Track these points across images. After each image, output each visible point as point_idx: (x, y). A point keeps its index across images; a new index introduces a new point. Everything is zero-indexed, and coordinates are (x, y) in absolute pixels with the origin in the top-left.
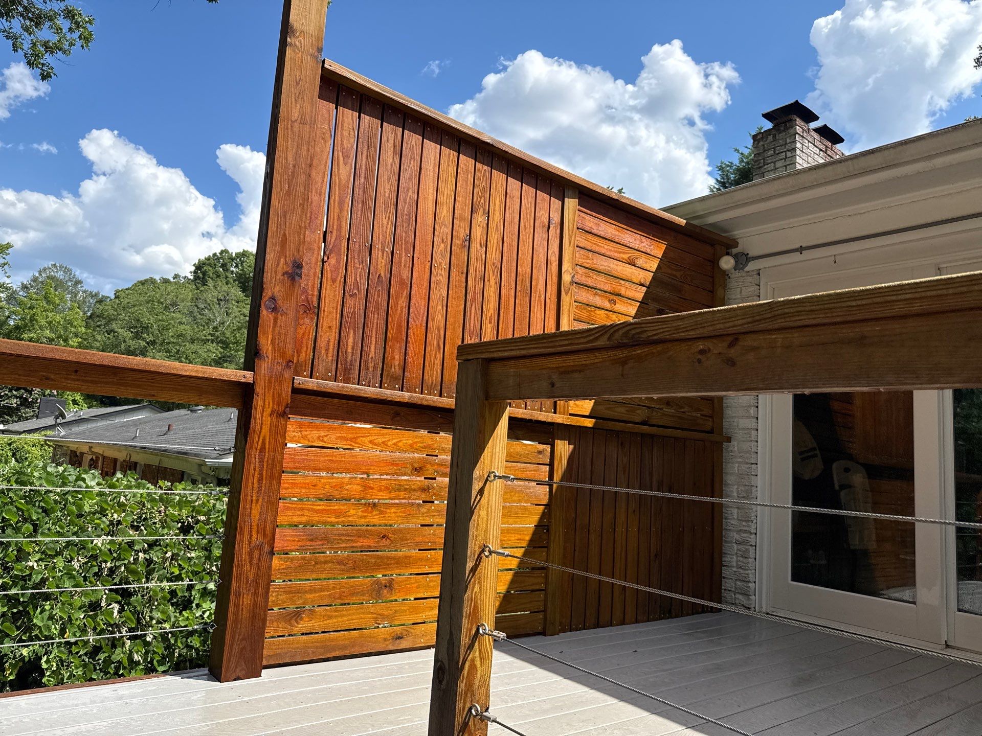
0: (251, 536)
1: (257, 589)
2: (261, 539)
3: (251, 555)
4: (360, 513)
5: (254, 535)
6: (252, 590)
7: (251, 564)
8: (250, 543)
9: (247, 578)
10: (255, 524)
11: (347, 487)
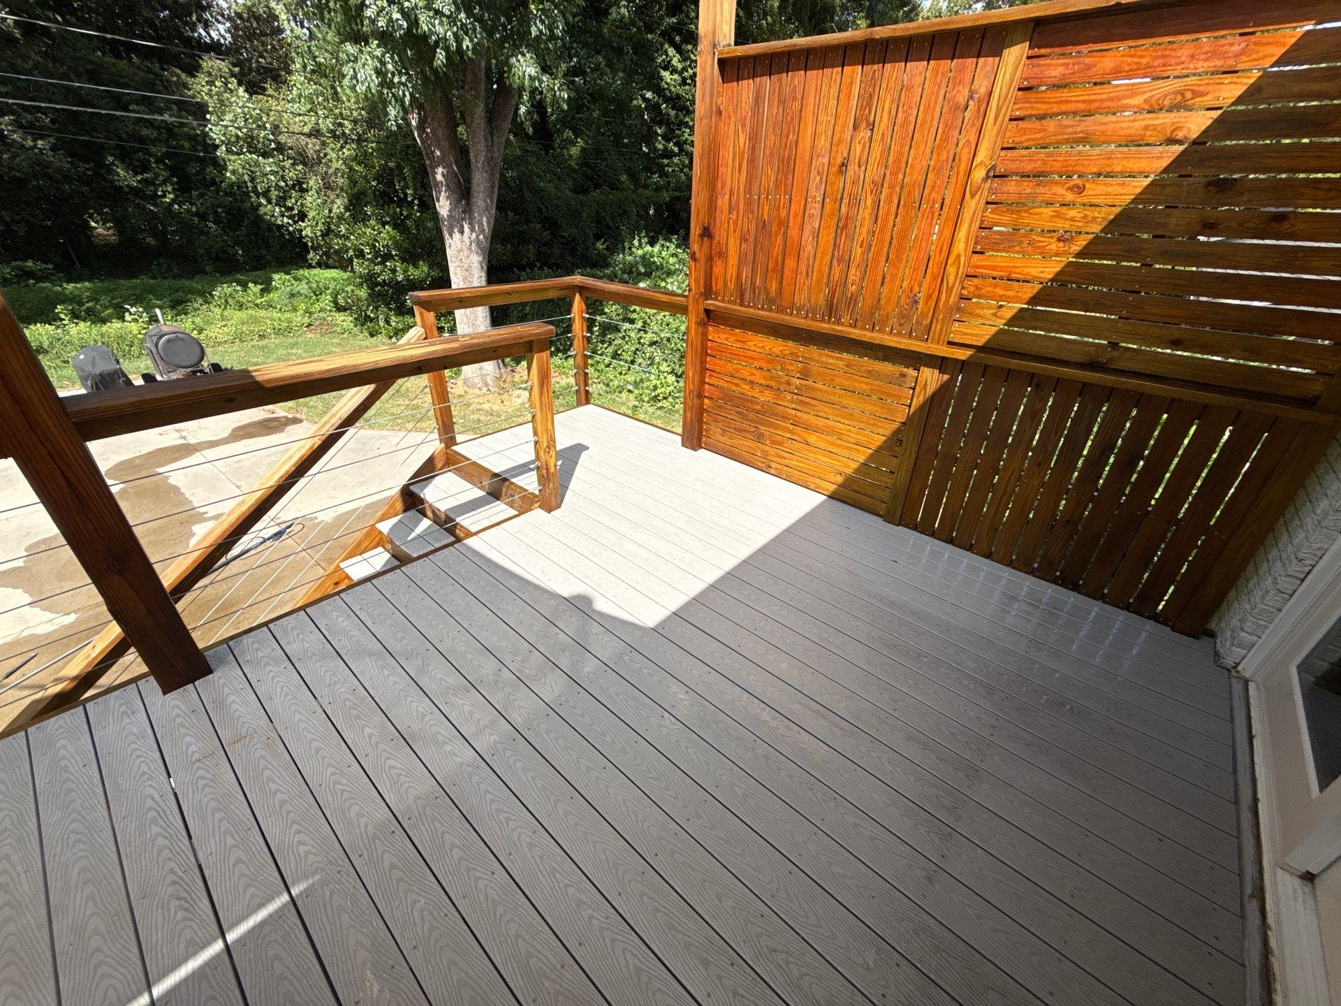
2: (693, 388)
4: (748, 389)
11: (741, 371)
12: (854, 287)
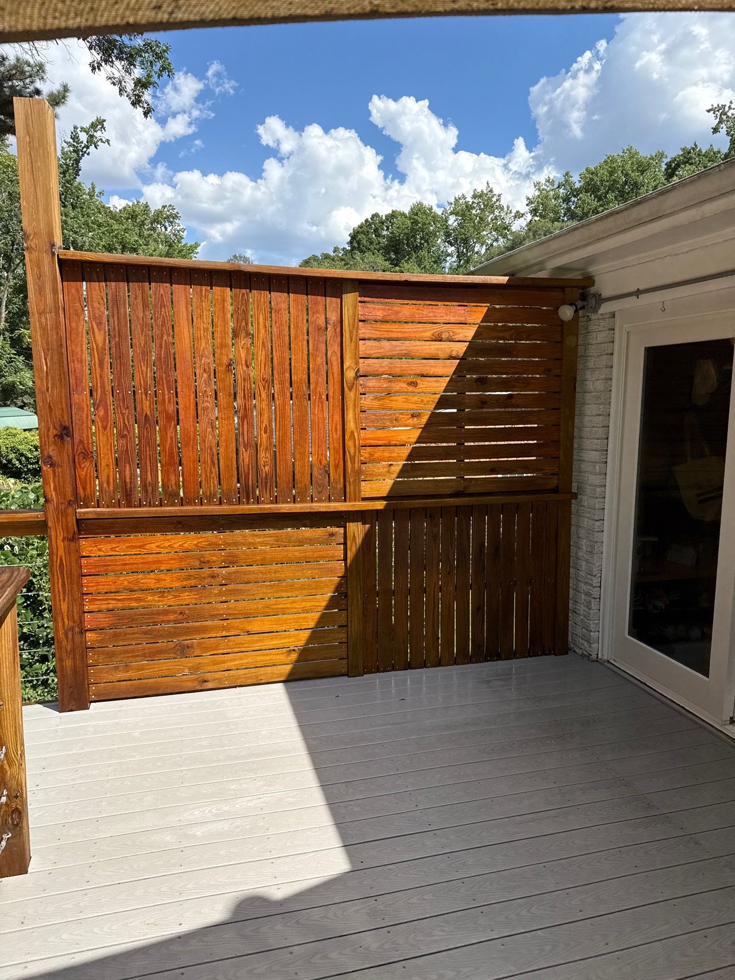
0: (64, 623)
1: (74, 656)
2: (71, 624)
3: (66, 634)
4: (157, 599)
5: (66, 621)
6: (71, 656)
7: (67, 641)
8: (64, 628)
9: (66, 649)
10: (65, 614)
11: (142, 581)
12: (267, 468)
